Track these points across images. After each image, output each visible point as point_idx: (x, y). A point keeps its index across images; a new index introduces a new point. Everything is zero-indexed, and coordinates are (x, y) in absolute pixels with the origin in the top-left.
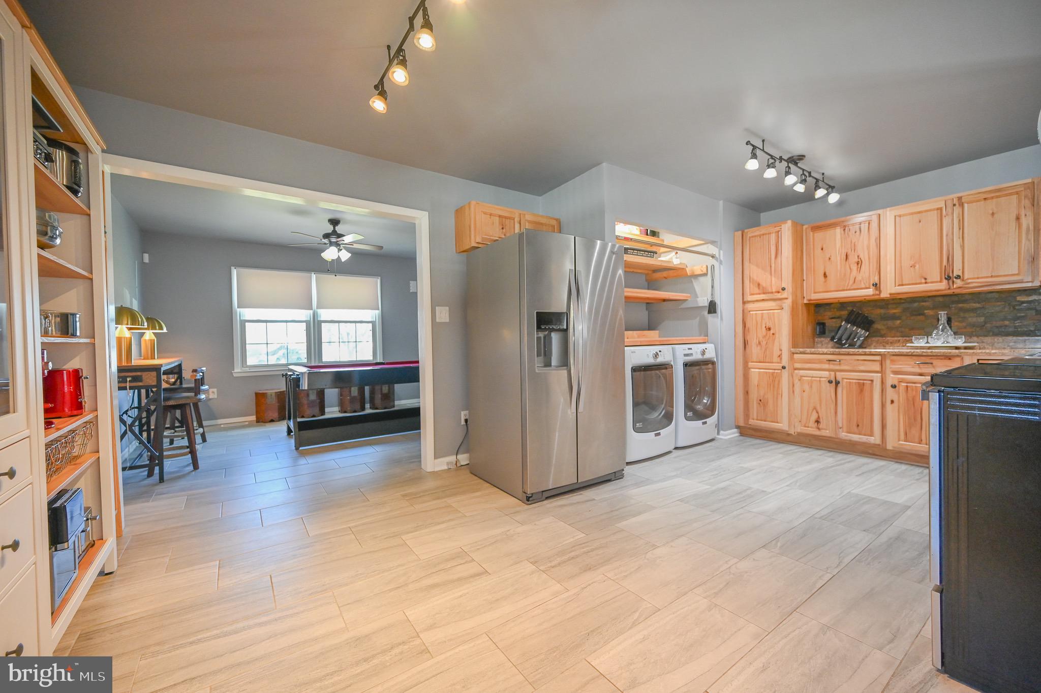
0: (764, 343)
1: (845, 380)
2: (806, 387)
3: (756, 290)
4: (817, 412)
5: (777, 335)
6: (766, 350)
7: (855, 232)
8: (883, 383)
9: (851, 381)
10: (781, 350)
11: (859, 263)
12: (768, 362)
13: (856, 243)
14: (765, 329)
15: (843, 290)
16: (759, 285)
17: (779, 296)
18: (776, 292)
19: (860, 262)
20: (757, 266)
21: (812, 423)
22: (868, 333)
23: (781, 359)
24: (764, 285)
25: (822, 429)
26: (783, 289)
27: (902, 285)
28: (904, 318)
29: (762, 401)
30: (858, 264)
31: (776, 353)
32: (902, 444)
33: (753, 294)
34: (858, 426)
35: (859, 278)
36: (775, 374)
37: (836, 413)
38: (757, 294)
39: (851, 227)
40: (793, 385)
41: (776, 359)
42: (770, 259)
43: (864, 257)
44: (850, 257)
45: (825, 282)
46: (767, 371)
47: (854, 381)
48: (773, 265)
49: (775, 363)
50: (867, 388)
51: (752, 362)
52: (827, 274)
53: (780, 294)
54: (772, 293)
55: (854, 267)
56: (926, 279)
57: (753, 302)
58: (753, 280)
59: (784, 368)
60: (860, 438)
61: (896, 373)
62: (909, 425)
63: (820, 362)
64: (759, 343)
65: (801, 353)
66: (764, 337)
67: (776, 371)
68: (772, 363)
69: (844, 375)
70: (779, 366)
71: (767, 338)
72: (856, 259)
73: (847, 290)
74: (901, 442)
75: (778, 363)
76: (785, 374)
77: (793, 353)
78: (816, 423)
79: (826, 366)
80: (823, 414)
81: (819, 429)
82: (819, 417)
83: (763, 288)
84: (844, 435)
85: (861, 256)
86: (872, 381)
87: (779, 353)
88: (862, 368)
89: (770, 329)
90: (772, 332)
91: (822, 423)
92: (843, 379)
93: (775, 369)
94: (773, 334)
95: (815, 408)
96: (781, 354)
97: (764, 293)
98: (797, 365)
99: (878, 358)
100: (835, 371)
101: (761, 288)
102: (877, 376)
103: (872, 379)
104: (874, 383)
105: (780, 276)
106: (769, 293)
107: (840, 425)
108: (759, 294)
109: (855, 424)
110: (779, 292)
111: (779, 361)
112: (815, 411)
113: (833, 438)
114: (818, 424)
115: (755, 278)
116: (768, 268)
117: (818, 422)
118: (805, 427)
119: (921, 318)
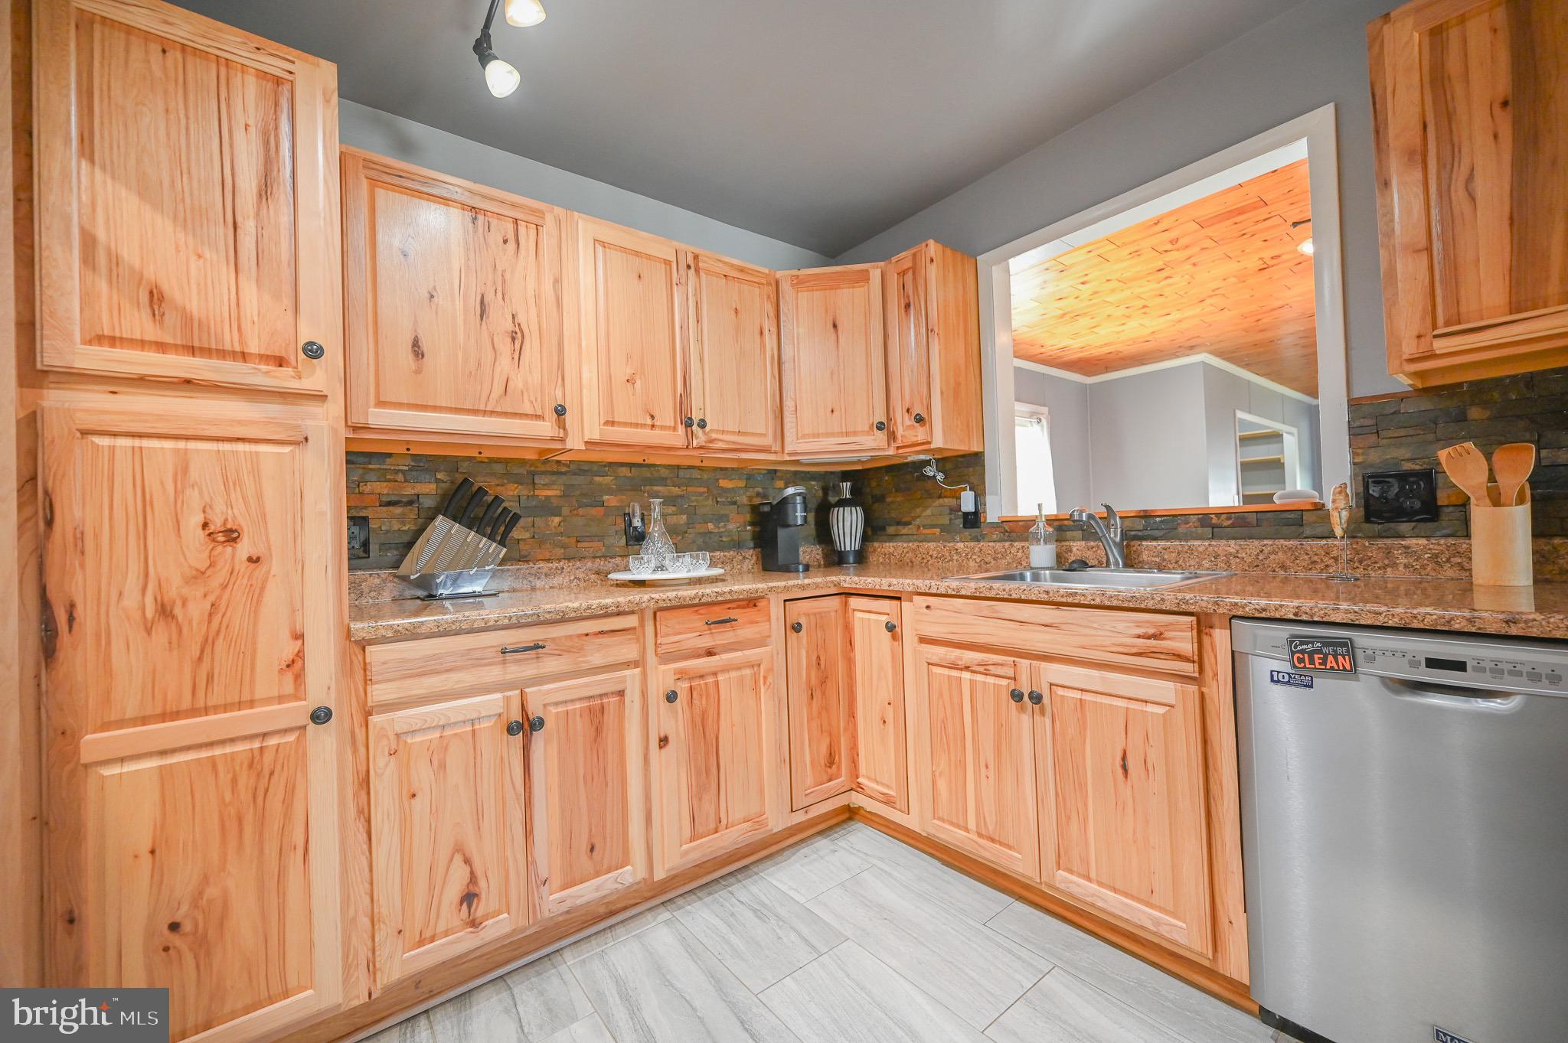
0: (197, 610)
1: (553, 710)
2: (423, 775)
3: (138, 323)
4: (467, 861)
5: (276, 566)
6: (207, 643)
7: (505, 242)
8: (644, 694)
9: (570, 707)
10: (299, 636)
11: (516, 336)
12: (226, 708)
13: (508, 276)
14: (201, 534)
15: (475, 412)
16: (156, 298)
17: (283, 378)
18: (265, 358)
19: (519, 334)
20: (145, 191)
21: (449, 912)
22: (505, 550)
23: (299, 678)
24: (194, 306)
25: (486, 917)
26: (313, 351)
27: (613, 423)
28: (565, 511)
29: (187, 927)
30: (513, 339)
31: (272, 648)
32: (686, 853)
33: (113, 341)
34: (592, 849)
35: (517, 383)
36: (268, 758)
37: (528, 833)
38: (142, 344)
39: (494, 222)
40: (365, 783)
41: (267, 680)
42: (229, 189)
43: (528, 320)
44: (493, 312)
45: (418, 371)
46: (217, 751)
47: (578, 705)
48: (248, 226)
49: (268, 701)
50: (610, 718)
51: (106, 726)
52: (425, 345)
53: (287, 371)
54: (244, 356)
55: (505, 346)
56: (652, 417)
57: (114, 382)
58: (115, 260)
59: (320, 716)
60: (597, 889)
61: (666, 658)
62: (697, 794)
63: (477, 661)
64: (165, 611)
65: (399, 636)
66: (199, 575)
67: (273, 741)
68: (252, 704)
69: (549, 692)
70: (298, 711)
71: (216, 582)
72: (509, 326)
73: (485, 413)
74: (685, 847)
75: (281, 699)
76: (324, 743)
77: (363, 645)
78: (465, 906)
79: (494, 674)
80: (486, 857)
81: (474, 923)
82: (473, 879)
83: (187, 320)
84: (555, 902)
85: (521, 318)
86: (621, 693)
87: (289, 649)
88: (597, 659)
89: (232, 536)
90: (244, 549)
91: (483, 896)
92: (545, 706)
93: (264, 735)
94: (254, 560)
95: (459, 849)
96: (300, 655)
97: (192, 350)
98: (379, 693)
99: (631, 621)
100: (521, 686)
101: (171, 318)
102: (634, 675)
103: (619, 688)
104: (627, 698)
105: (287, 288)
106: (222, 354)
107: (544, 873)
108: (161, 347)
109: (585, 847)
110: (280, 362)
111: (289, 688)
112: (458, 859)
113: (525, 929)
114: (469, 907)
115: (130, 254)
116: (221, 233)
117: (469, 898)
118: (421, 943)
119: (594, 511)
